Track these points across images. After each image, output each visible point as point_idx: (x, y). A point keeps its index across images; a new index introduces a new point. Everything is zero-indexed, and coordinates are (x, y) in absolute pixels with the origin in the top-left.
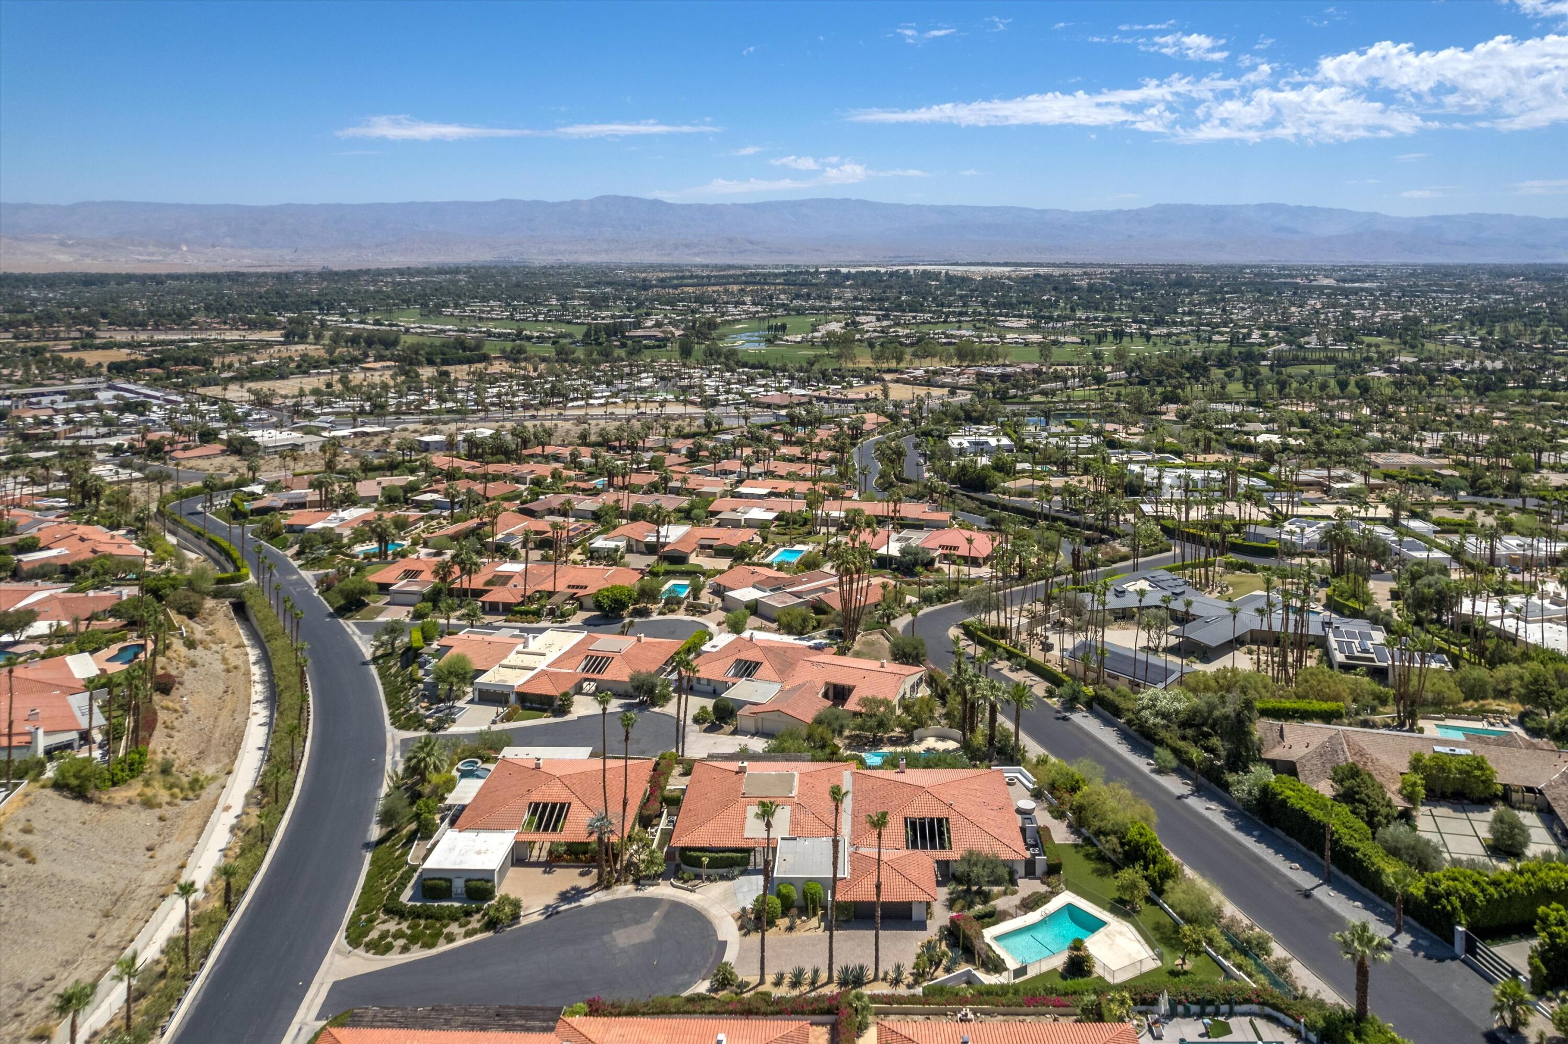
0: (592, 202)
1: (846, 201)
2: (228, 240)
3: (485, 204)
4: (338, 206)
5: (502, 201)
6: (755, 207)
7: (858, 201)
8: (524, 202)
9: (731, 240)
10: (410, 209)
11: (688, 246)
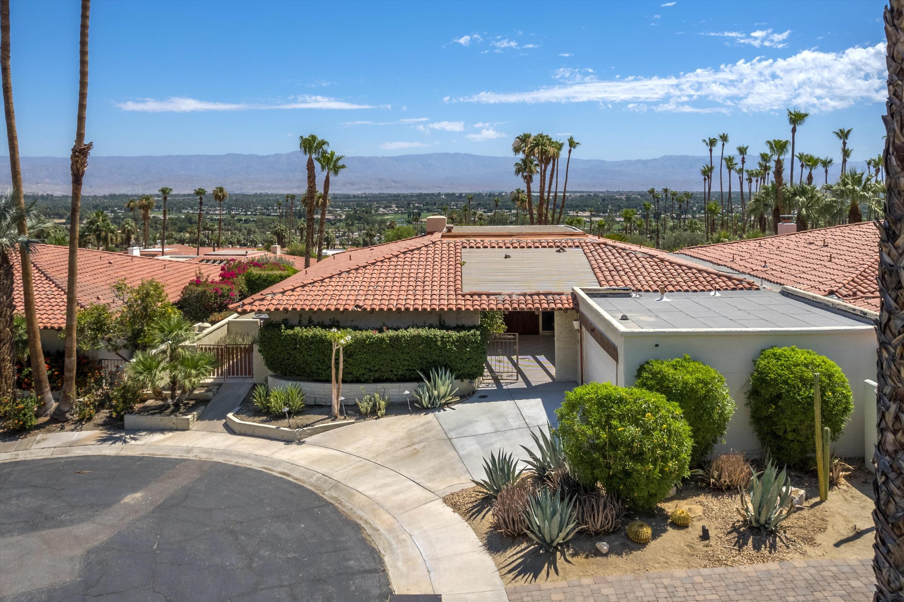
0: (289, 155)
1: (457, 155)
2: (47, 180)
3: (217, 157)
4: (120, 158)
5: (229, 154)
6: (397, 159)
7: (466, 155)
8: (244, 155)
9: (381, 180)
10: (168, 159)
11: (352, 184)
